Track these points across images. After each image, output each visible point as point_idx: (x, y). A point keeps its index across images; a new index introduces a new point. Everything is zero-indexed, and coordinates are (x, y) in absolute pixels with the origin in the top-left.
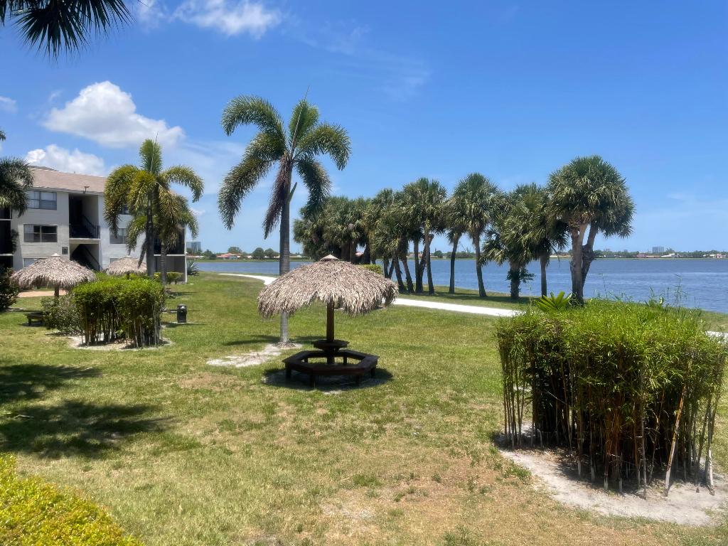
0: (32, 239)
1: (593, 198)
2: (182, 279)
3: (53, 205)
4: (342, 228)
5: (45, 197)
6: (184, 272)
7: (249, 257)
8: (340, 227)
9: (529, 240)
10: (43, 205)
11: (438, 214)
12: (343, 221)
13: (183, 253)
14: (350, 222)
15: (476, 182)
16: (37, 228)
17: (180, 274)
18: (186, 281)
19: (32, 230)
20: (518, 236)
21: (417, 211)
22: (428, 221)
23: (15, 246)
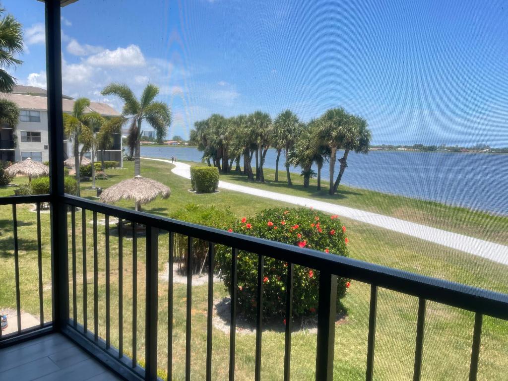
0: (26, 140)
1: (334, 134)
2: (119, 165)
3: (38, 120)
4: (217, 138)
5: (33, 114)
6: (120, 160)
7: (186, 144)
8: (215, 137)
9: (308, 155)
10: (32, 119)
11: (265, 134)
12: (217, 133)
13: (120, 149)
14: (222, 134)
15: (287, 116)
16: (28, 133)
17: (117, 163)
18: (122, 166)
19: (26, 135)
20: (303, 151)
21: (253, 132)
22: (259, 138)
23: (16, 144)
